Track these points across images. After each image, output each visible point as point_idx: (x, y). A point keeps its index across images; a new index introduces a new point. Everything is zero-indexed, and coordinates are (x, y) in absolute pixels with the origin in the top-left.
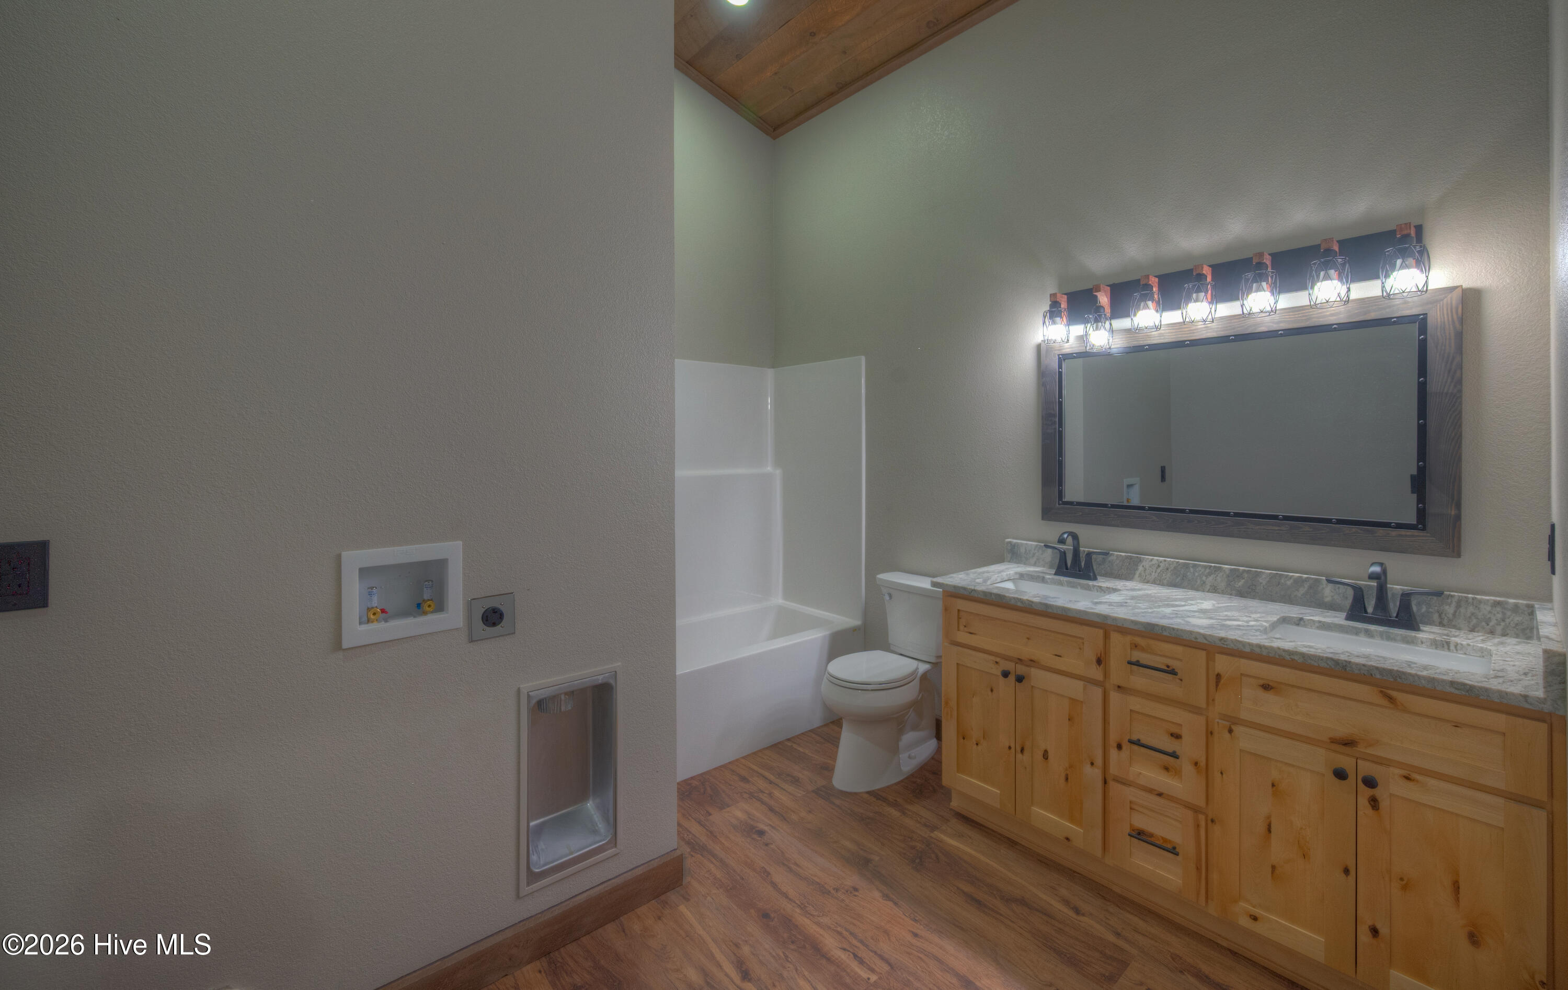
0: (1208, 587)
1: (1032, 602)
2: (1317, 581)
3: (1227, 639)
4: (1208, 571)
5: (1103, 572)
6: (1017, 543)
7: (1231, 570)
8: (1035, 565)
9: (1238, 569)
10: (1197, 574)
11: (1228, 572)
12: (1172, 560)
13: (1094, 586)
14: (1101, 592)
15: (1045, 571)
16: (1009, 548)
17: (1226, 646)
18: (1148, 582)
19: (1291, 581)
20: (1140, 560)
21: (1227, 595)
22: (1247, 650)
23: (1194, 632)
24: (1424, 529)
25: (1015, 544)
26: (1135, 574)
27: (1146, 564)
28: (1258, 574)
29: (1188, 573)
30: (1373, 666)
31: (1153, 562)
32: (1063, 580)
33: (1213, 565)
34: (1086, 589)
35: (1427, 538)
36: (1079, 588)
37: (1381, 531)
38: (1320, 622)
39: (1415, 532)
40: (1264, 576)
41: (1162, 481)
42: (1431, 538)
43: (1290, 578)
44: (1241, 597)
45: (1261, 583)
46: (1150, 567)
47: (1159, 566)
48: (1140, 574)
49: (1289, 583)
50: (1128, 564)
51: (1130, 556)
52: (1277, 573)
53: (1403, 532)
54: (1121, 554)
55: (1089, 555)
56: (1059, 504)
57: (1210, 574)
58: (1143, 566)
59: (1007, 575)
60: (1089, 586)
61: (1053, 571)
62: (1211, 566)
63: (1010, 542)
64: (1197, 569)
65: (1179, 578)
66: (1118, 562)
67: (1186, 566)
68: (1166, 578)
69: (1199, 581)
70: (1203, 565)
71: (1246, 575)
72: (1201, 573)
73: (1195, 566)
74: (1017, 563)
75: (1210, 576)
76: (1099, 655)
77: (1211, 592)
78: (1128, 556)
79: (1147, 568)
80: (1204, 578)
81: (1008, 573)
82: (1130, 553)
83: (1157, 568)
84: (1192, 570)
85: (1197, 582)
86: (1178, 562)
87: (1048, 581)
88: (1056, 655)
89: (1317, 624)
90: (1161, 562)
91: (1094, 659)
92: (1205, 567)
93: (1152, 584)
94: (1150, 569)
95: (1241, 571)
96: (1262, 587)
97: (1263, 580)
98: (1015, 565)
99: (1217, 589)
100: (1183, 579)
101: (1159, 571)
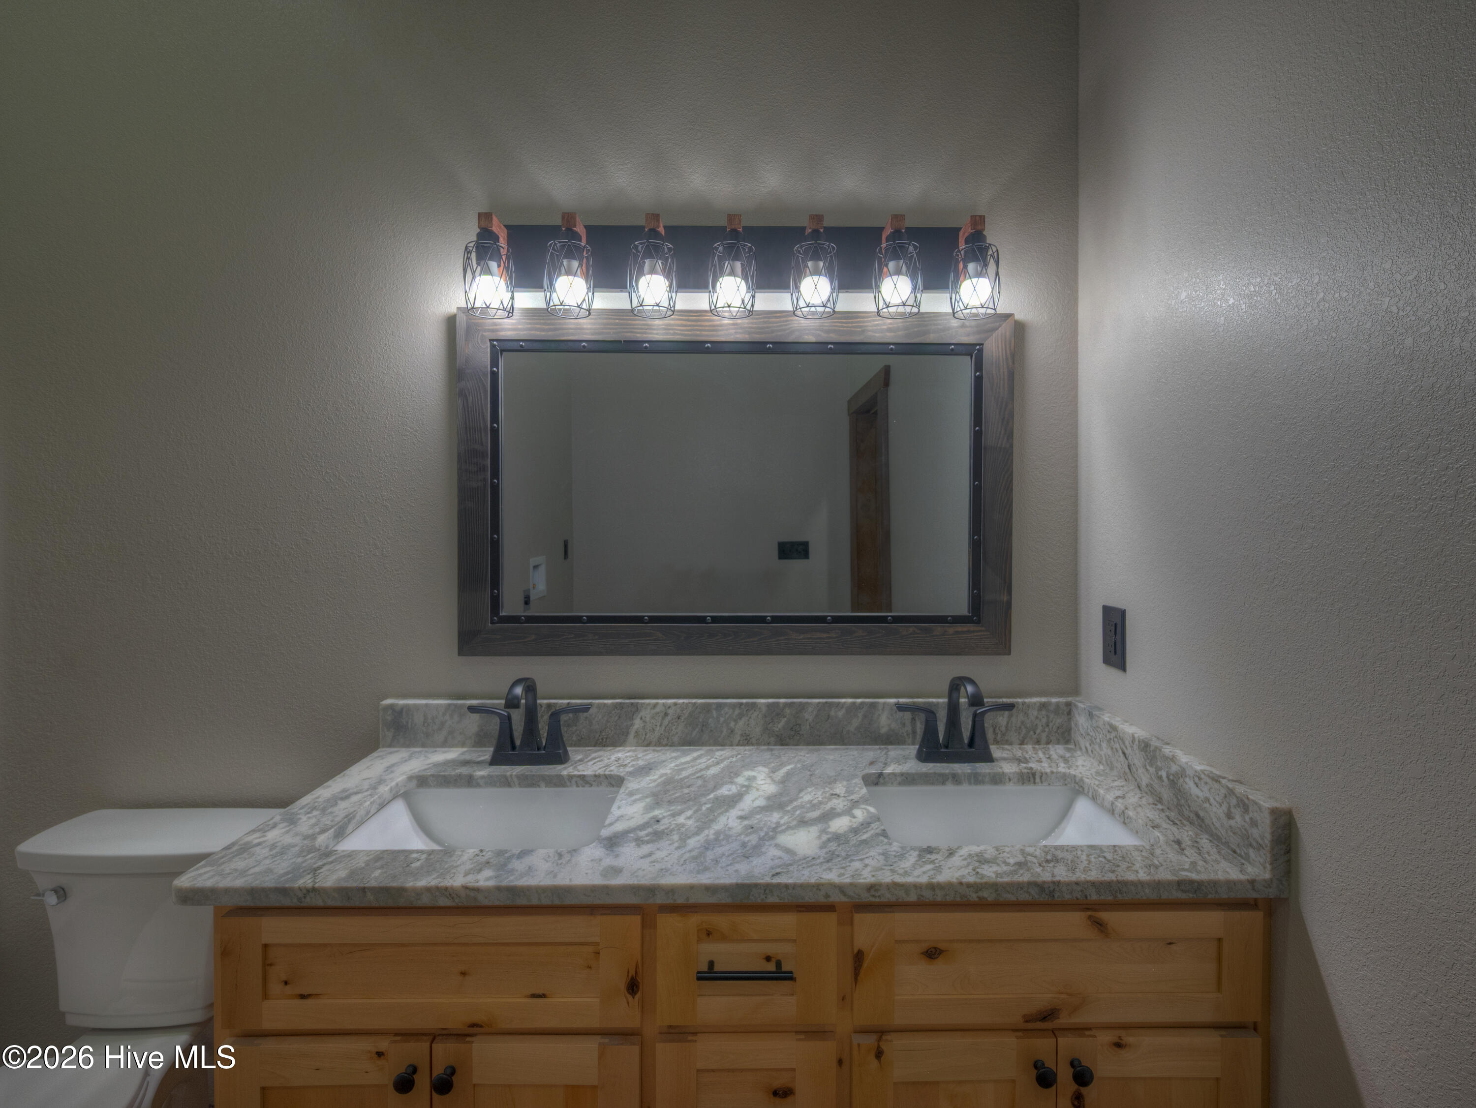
0: (737, 738)
1: (477, 890)
2: (873, 706)
3: (880, 885)
4: (737, 711)
5: (574, 738)
6: (407, 706)
7: (769, 706)
8: (445, 744)
9: (778, 703)
10: (722, 719)
11: (764, 709)
12: (686, 701)
13: (571, 777)
14: (583, 786)
15: (467, 757)
16: (389, 718)
17: (877, 900)
18: (648, 745)
19: (844, 711)
20: (637, 708)
21: (765, 745)
22: (913, 898)
23: (823, 885)
24: (978, 622)
25: (402, 709)
26: (628, 733)
27: (646, 713)
28: (803, 706)
29: (710, 720)
30: (1088, 882)
31: (657, 710)
32: (511, 776)
33: (744, 701)
34: (556, 785)
35: (982, 633)
36: (542, 784)
37: (938, 628)
38: (902, 774)
39: (971, 627)
40: (810, 709)
41: (565, 558)
42: (985, 633)
43: (842, 707)
44: (782, 745)
45: (807, 720)
46: (653, 718)
47: (666, 714)
48: (636, 732)
49: (841, 714)
50: (616, 718)
51: (621, 703)
52: (826, 702)
53: (960, 628)
54: (606, 701)
55: (556, 715)
56: (492, 623)
57: (740, 716)
58: (641, 718)
59: (391, 790)
60: (559, 777)
61: (487, 753)
62: (741, 704)
63: (391, 707)
64: (723, 713)
65: (697, 730)
66: (600, 717)
67: (707, 708)
68: (677, 733)
69: (725, 730)
70: (730, 704)
71: (788, 711)
72: (727, 716)
73: (720, 706)
74: (408, 746)
75: (740, 719)
76: (632, 972)
77: (741, 746)
78: (617, 703)
79: (648, 719)
80: (732, 724)
81: (393, 784)
82: (619, 698)
83: (663, 719)
84: (715, 713)
85: (722, 732)
86: (695, 703)
87: (481, 782)
88: (534, 996)
89: (899, 779)
90: (669, 707)
91: (622, 985)
92: (733, 706)
93: (655, 746)
94: (653, 721)
95: (781, 705)
96: (808, 727)
97: (809, 716)
98: (403, 753)
99: (750, 738)
100: (702, 730)
101: (666, 722)
